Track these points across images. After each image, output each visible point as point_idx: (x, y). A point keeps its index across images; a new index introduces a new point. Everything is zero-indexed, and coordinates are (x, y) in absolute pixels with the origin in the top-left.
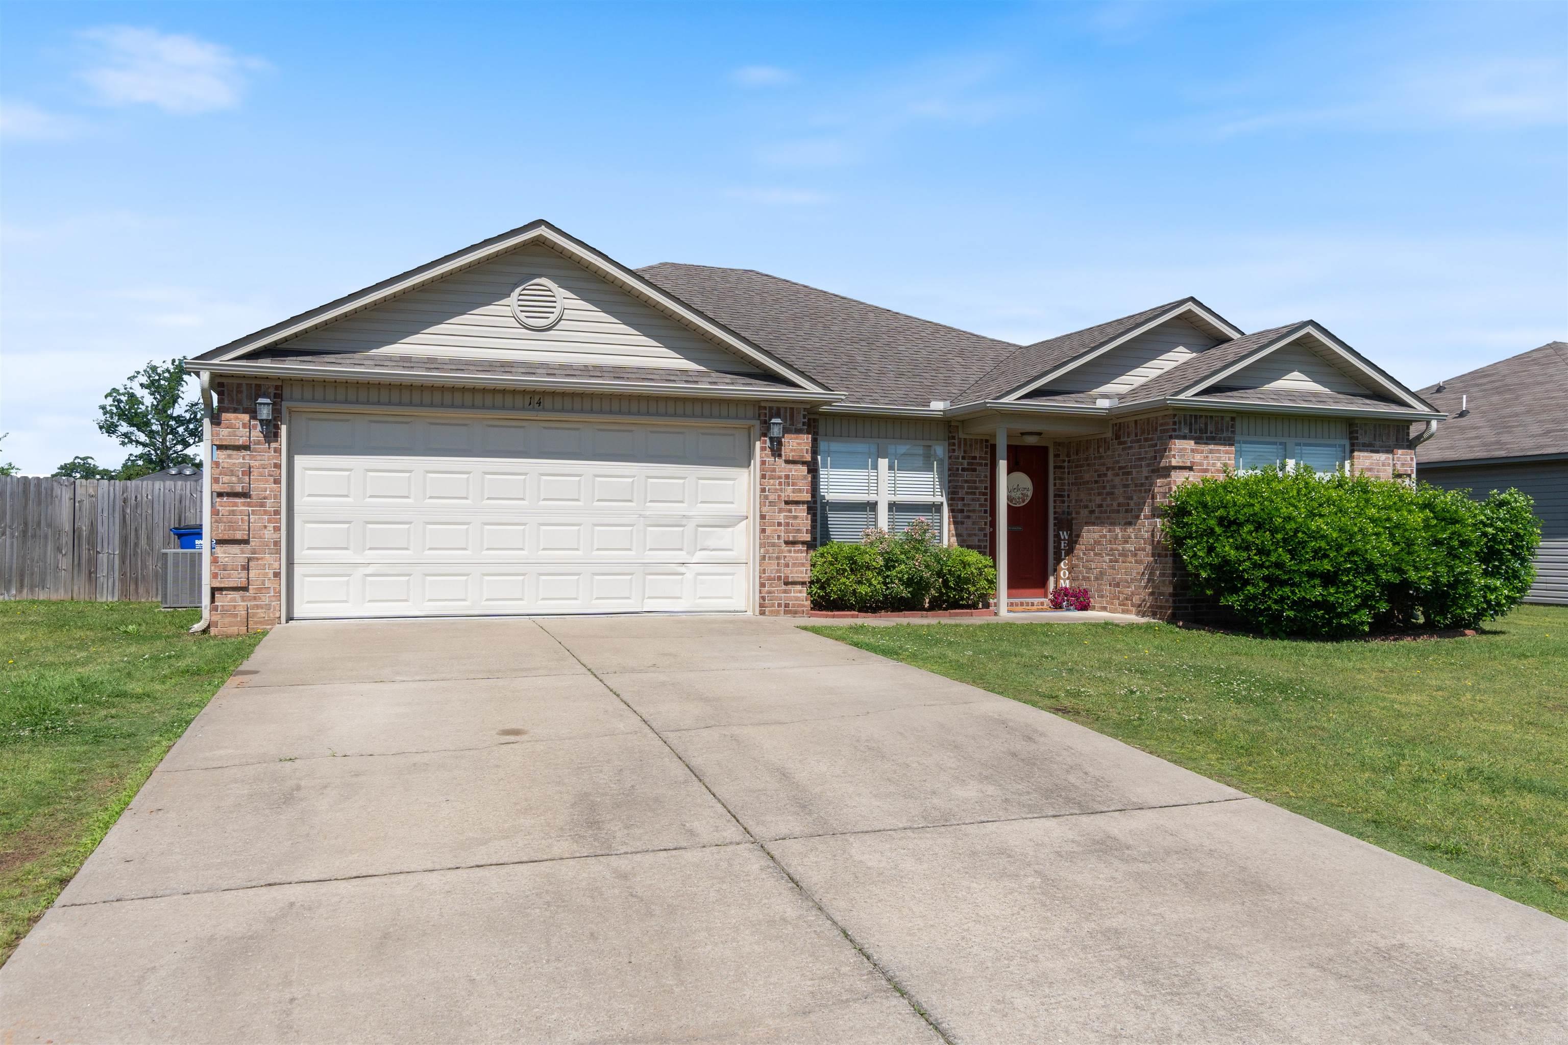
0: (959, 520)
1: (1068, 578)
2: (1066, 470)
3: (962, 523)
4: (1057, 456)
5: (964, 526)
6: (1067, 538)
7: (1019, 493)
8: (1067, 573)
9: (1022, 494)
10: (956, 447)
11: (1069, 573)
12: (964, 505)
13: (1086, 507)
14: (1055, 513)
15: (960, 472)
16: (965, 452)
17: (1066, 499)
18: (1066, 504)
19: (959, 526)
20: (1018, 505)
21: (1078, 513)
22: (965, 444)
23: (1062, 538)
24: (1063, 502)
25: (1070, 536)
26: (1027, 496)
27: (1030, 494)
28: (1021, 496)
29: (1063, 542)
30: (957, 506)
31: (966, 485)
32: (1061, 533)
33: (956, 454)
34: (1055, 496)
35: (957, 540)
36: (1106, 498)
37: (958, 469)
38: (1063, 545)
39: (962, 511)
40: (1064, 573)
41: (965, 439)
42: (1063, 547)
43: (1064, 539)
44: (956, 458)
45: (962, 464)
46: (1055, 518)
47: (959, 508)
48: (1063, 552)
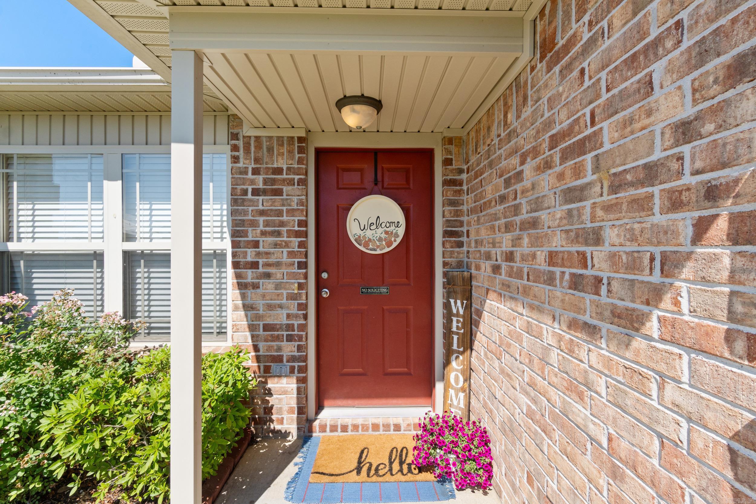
0: (249, 280)
1: (463, 390)
2: (465, 187)
3: (256, 286)
4: (447, 162)
5: (260, 291)
6: (461, 312)
7: (380, 230)
8: (461, 379)
9: (386, 233)
10: (241, 153)
11: (465, 381)
12: (258, 254)
13: (488, 257)
14: (445, 264)
15: (250, 196)
16: (257, 161)
17: (464, 239)
18: (465, 249)
19: (250, 292)
20: (379, 252)
21: (478, 268)
22: (259, 146)
23: (455, 311)
24: (460, 245)
25: (468, 308)
26: (397, 235)
27: (401, 231)
28: (383, 236)
29: (455, 319)
30: (245, 256)
31: (261, 219)
32: (452, 301)
33: (241, 165)
34: (447, 234)
35: (246, 316)
36: (519, 238)
37: (245, 192)
38: (454, 324)
39: (254, 265)
40: (457, 378)
41: (257, 138)
42: (454, 329)
43: (457, 315)
44: (241, 173)
45: (252, 182)
46: (445, 274)
47: (249, 259)
48: (455, 337)
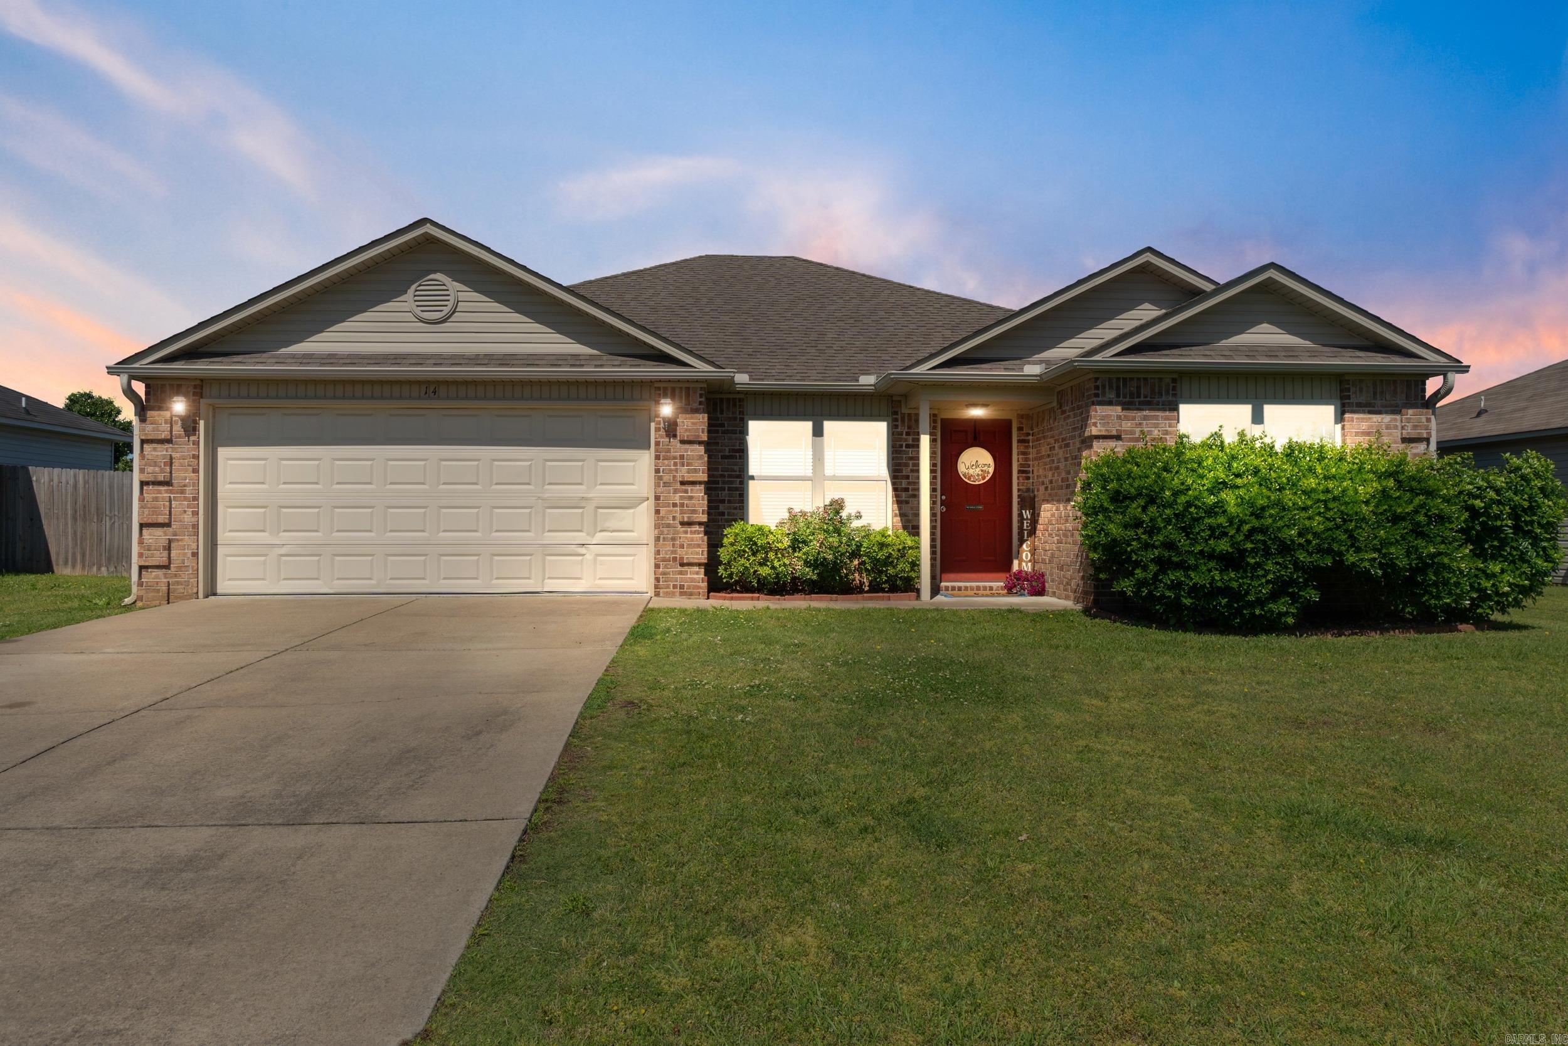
0: (904, 498)
1: (1030, 561)
2: (1031, 444)
3: (907, 502)
4: (1020, 429)
5: (910, 505)
6: (1029, 517)
7: (978, 469)
8: (1029, 555)
9: (982, 471)
10: (899, 423)
11: (1031, 555)
12: (909, 483)
13: (1043, 483)
14: (1019, 490)
15: (904, 448)
16: (909, 427)
17: (1031, 475)
18: (1031, 481)
19: (903, 506)
20: (977, 483)
21: (1038, 490)
22: (910, 420)
23: (1025, 517)
24: (1028, 478)
25: (1033, 515)
26: (988, 473)
27: (991, 470)
28: (980, 473)
29: (1025, 522)
30: (901, 485)
31: (911, 462)
32: (1024, 511)
33: (899, 430)
34: (1020, 472)
35: (901, 520)
36: (1054, 473)
37: (901, 446)
38: (1025, 525)
39: (906, 490)
40: (1027, 555)
41: (909, 415)
42: (1025, 528)
43: (1027, 519)
44: (899, 435)
45: (906, 440)
46: (1019, 496)
47: (904, 486)
48: (1026, 532)
